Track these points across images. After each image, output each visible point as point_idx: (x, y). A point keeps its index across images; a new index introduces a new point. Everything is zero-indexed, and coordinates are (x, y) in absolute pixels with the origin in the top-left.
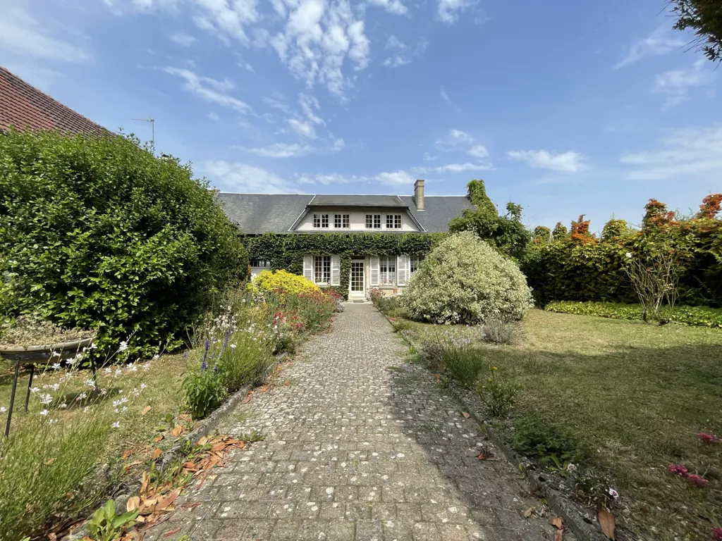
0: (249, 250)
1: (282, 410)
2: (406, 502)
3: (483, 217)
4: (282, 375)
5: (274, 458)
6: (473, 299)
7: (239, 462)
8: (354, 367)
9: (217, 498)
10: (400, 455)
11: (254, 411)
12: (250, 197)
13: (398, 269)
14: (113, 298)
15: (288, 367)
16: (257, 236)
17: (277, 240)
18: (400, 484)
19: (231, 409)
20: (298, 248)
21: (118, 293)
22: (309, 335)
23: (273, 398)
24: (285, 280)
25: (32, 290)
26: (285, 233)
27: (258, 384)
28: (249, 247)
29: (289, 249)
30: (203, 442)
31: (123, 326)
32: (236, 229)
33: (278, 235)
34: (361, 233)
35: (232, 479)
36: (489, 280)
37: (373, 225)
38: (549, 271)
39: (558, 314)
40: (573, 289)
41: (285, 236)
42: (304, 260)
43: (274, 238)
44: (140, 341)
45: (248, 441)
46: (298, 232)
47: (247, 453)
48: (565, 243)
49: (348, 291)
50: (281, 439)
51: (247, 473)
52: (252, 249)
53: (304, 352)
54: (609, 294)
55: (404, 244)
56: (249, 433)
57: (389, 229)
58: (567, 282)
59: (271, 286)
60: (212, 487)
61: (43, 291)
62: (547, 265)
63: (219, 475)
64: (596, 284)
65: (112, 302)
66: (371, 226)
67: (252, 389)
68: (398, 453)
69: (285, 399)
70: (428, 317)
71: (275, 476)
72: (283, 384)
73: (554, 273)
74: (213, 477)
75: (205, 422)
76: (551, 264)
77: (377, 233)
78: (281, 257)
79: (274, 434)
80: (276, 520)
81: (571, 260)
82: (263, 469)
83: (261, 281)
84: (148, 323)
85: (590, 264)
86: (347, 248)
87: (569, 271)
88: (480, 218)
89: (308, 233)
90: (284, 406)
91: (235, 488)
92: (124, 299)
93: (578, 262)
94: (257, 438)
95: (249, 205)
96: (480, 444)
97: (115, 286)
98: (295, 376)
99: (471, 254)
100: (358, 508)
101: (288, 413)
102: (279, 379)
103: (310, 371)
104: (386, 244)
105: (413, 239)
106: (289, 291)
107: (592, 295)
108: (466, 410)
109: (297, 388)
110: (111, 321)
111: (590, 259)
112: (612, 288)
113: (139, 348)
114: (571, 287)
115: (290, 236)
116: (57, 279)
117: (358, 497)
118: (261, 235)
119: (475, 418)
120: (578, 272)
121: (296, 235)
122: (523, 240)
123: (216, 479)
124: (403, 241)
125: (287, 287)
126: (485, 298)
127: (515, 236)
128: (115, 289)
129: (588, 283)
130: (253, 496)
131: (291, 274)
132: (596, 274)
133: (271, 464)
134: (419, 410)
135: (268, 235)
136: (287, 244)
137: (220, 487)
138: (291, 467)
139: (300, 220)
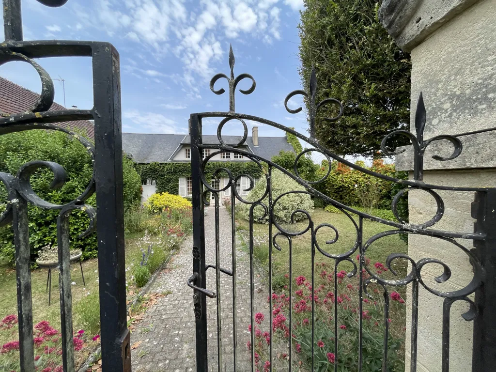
0: (141, 174)
1: (177, 280)
2: (227, 308)
3: (290, 157)
4: (175, 262)
5: (178, 299)
6: (280, 210)
7: (163, 302)
8: (212, 255)
9: (159, 314)
10: (228, 294)
11: (164, 281)
12: (139, 136)
13: (242, 185)
14: (76, 227)
15: (177, 258)
16: (146, 164)
17: (160, 167)
18: (226, 303)
19: (154, 281)
20: (175, 172)
21: (79, 224)
22: (186, 236)
23: (172, 275)
24: (168, 200)
25: (29, 226)
26: (165, 162)
27: (163, 269)
28: (141, 171)
29: (169, 173)
30: (146, 296)
31: (81, 242)
32: (130, 159)
33: (161, 164)
34: (218, 162)
35: (163, 308)
36: (289, 199)
37: (225, 157)
38: (327, 188)
39: (331, 213)
40: (339, 198)
41: (166, 164)
42: (180, 180)
43: (158, 165)
44: (90, 248)
45: (166, 295)
46: (175, 161)
47: (166, 299)
48: (335, 172)
49: (210, 200)
50: (179, 292)
51: (168, 305)
52: (142, 173)
53: (184, 247)
54: (355, 202)
55: (245, 169)
56: (165, 291)
57: (236, 159)
58: (336, 195)
59: (160, 204)
60: (155, 311)
61: (35, 226)
62: (326, 185)
63: (157, 307)
64: (350, 196)
65: (75, 229)
66: (224, 157)
67: (161, 271)
68: (227, 293)
69: (178, 275)
70: (256, 220)
71: (179, 305)
72: (176, 268)
73: (329, 189)
74: (155, 308)
75: (144, 288)
76: (328, 184)
77: (228, 162)
78: (163, 179)
79: (176, 291)
80: (182, 318)
81: (337, 182)
82: (174, 303)
83: (153, 201)
84: (95, 238)
85: (346, 185)
86: (208, 172)
87: (337, 189)
88: (288, 157)
89: (182, 162)
90: (178, 278)
91: (165, 310)
92: (82, 227)
93: (341, 183)
94: (169, 293)
95: (139, 142)
96: (260, 287)
97: (77, 220)
98: (182, 262)
99: (279, 183)
100: (210, 311)
101: (181, 281)
102: (173, 265)
103: (189, 260)
104: (234, 169)
105: (251, 166)
106: (172, 207)
107: (347, 202)
108: (259, 274)
109: (183, 269)
110: (75, 239)
111: (346, 182)
112: (357, 198)
113: (90, 252)
114: (338, 197)
115: (170, 164)
116: (44, 219)
117: (211, 308)
118: (149, 164)
119: (262, 277)
120: (341, 189)
121: (173, 163)
122: (312, 170)
123: (156, 309)
124: (245, 167)
125: (170, 204)
126: (287, 209)
127: (308, 168)
128: (77, 222)
129: (346, 195)
130: (173, 312)
131: (172, 195)
132: (349, 190)
133: (177, 302)
134: (239, 275)
135: (154, 164)
136: (167, 170)
137: (159, 311)
138: (185, 302)
139: (176, 153)
